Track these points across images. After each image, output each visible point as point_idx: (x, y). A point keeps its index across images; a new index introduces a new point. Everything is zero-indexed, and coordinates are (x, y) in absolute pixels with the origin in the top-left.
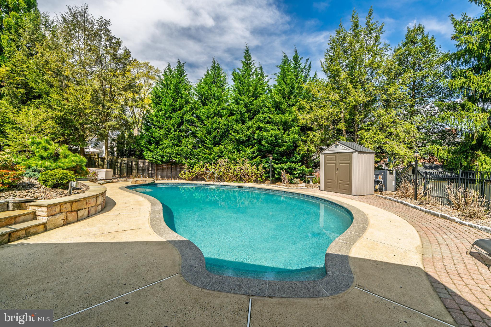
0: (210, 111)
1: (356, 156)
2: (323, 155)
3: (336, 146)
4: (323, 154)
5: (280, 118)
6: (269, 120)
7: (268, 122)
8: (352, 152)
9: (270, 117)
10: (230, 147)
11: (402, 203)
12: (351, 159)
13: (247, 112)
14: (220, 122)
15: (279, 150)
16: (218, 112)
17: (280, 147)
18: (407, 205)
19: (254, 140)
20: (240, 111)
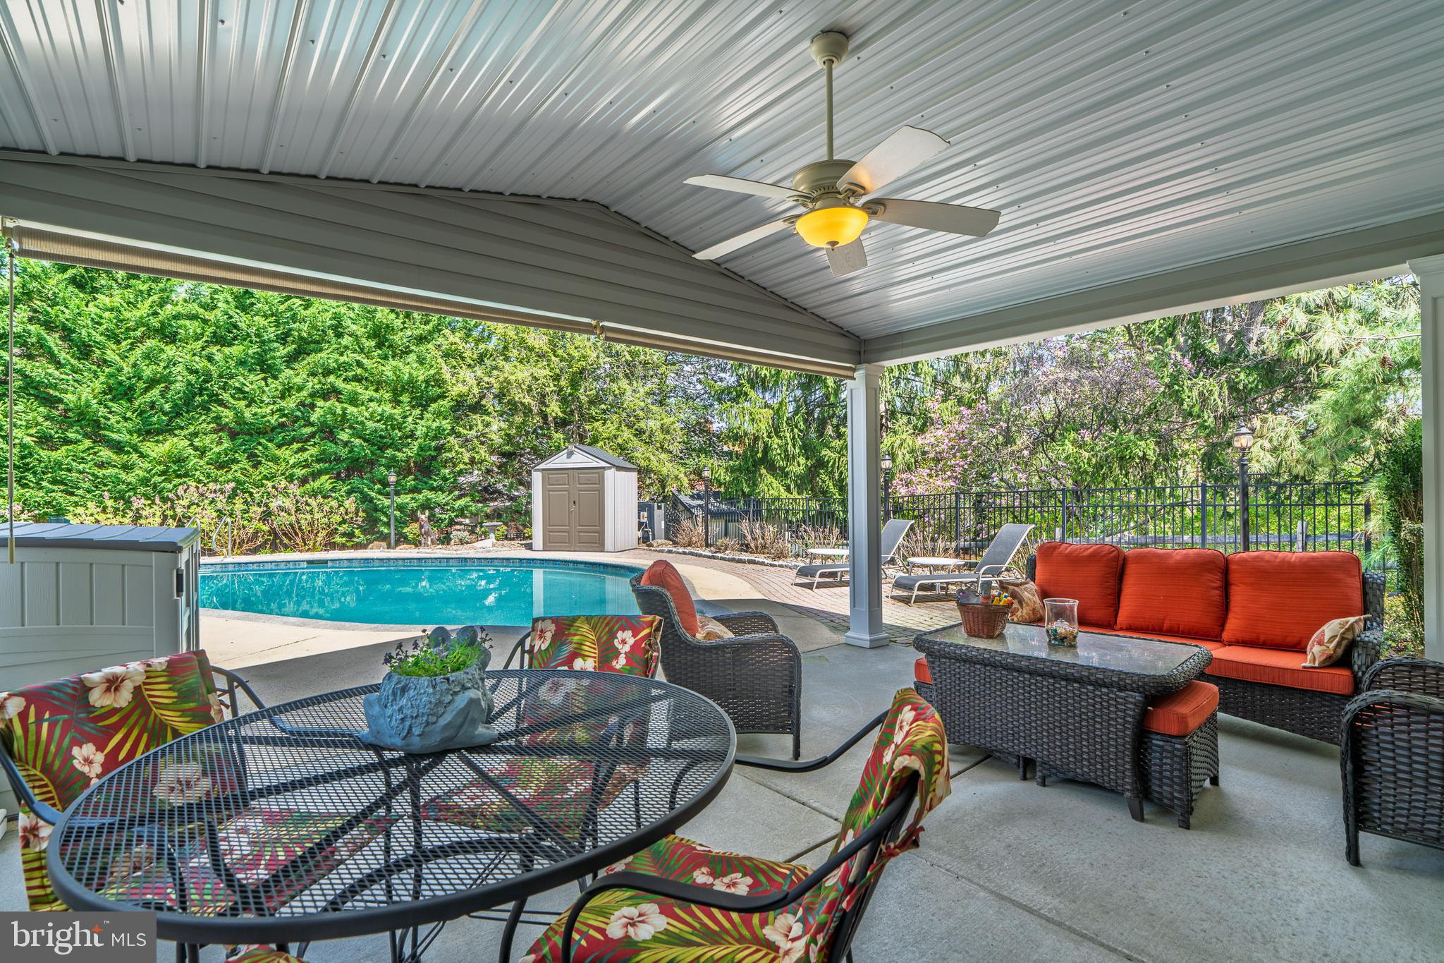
0: (127, 315)
1: (610, 474)
2: (540, 474)
3: (570, 454)
4: (538, 470)
5: (395, 370)
6: (359, 371)
7: (357, 379)
8: (604, 468)
9: (359, 364)
10: (218, 446)
11: (692, 554)
12: (601, 481)
13: (283, 339)
14: (172, 363)
15: (394, 457)
16: (162, 323)
17: (399, 450)
18: (700, 556)
19: (305, 426)
20: (257, 335)
